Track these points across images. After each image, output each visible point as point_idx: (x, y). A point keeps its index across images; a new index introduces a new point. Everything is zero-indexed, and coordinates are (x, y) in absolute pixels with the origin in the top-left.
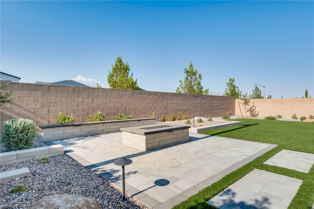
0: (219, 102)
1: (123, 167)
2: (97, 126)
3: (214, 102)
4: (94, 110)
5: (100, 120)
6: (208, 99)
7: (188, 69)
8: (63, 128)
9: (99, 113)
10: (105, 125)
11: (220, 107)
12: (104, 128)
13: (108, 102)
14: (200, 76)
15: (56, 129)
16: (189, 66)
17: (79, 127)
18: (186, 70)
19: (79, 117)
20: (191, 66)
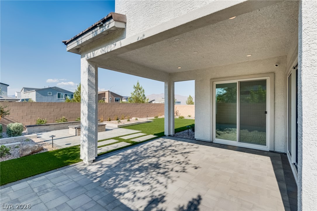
0: (155, 107)
1: (52, 138)
2: (60, 125)
3: (152, 107)
4: (61, 116)
5: (64, 122)
6: (147, 106)
7: (136, 86)
8: (39, 127)
9: (63, 117)
10: (65, 124)
11: (156, 110)
12: (64, 126)
13: (71, 110)
14: (143, 91)
15: (34, 127)
16: (137, 84)
17: (49, 126)
18: (134, 86)
19: (51, 120)
20: (138, 84)
